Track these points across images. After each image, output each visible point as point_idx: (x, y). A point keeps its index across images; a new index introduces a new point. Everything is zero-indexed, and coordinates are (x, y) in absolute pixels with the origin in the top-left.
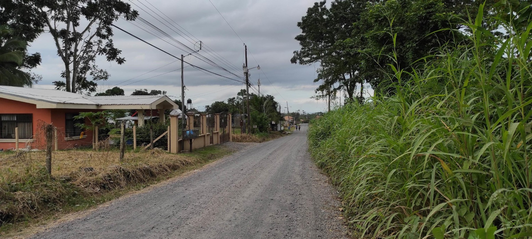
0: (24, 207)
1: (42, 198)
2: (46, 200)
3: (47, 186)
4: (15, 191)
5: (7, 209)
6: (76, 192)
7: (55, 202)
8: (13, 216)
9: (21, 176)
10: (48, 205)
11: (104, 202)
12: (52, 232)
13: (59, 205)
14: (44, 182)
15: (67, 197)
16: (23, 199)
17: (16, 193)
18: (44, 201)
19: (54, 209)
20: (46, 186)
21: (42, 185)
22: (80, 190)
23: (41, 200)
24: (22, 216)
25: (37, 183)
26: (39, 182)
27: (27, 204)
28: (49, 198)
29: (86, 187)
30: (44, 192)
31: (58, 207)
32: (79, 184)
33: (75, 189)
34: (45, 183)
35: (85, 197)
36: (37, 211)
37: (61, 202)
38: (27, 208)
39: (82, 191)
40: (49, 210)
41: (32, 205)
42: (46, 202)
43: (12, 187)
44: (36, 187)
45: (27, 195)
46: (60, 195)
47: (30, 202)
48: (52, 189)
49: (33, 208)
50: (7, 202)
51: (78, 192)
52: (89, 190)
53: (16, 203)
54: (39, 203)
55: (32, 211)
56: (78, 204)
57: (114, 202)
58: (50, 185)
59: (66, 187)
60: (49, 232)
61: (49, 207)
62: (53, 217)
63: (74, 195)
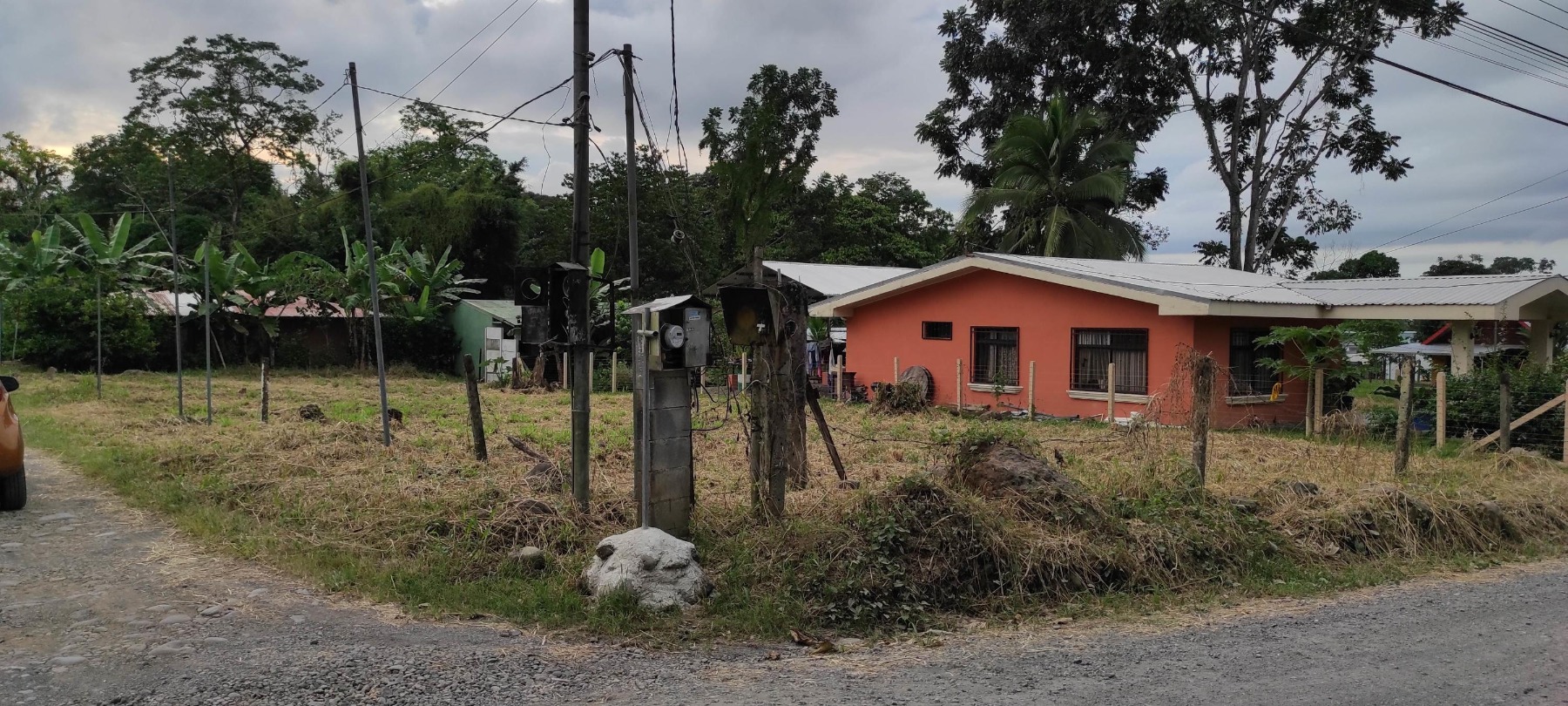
0: (1149, 560)
1: (1190, 544)
2: (1199, 553)
3: (1202, 518)
4: (1127, 517)
5: (1114, 557)
6: (1273, 544)
7: (1220, 563)
8: (1125, 576)
9: (1138, 483)
10: (1204, 566)
11: (1355, 586)
12: (1225, 635)
13: (1229, 571)
14: (1192, 504)
15: (1251, 553)
16: (1146, 538)
17: (1130, 521)
18: (1195, 554)
19: (1220, 580)
20: (1197, 516)
21: (1187, 513)
22: (1283, 543)
23: (1188, 551)
24: (1145, 582)
25: (1175, 505)
26: (1181, 503)
27: (1156, 552)
28: (1207, 549)
29: (1301, 536)
30: (1194, 531)
31: (1227, 575)
32: (1279, 525)
33: (1270, 536)
34: (1195, 508)
35: (1297, 562)
36: (1180, 576)
37: (1235, 563)
38: (1157, 563)
39: (1289, 546)
40: (1206, 580)
41: (1167, 558)
42: (1198, 557)
43: (1121, 505)
44: (1174, 515)
45: (1156, 531)
46: (1232, 545)
47: (1162, 549)
48: (1212, 526)
49: (1168, 565)
50: (1113, 541)
51: (1278, 545)
52: (1308, 546)
53: (1132, 546)
54: (1183, 558)
55: (1167, 572)
56: (1280, 578)
57: (1386, 591)
58: (1208, 516)
59: (1246, 528)
60: (1217, 633)
61: (1205, 571)
62: (1217, 597)
63: (1270, 552)
